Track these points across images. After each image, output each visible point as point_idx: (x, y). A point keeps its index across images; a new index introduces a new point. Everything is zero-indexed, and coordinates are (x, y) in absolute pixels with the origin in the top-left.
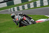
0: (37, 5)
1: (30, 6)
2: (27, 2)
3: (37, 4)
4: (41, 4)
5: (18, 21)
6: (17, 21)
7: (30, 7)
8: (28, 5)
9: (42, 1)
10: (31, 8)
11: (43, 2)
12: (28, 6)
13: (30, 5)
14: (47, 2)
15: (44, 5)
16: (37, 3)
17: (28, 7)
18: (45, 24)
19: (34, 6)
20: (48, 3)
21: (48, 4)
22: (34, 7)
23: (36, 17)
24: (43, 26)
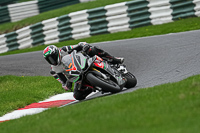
0: (44, 36)
1: (16, 40)
2: (7, 25)
3: (44, 33)
4: (61, 31)
5: (76, 73)
6: (73, 73)
7: (18, 45)
8: (7, 37)
9: (66, 22)
10: (20, 47)
11: (70, 24)
12: (7, 42)
13: (18, 37)
14: (86, 23)
15: (73, 36)
16: (44, 28)
17: (9, 47)
18: (78, 114)
19: (34, 39)
20: (88, 27)
21: (91, 30)
22: (33, 44)
23: (42, 87)
24: (69, 120)
